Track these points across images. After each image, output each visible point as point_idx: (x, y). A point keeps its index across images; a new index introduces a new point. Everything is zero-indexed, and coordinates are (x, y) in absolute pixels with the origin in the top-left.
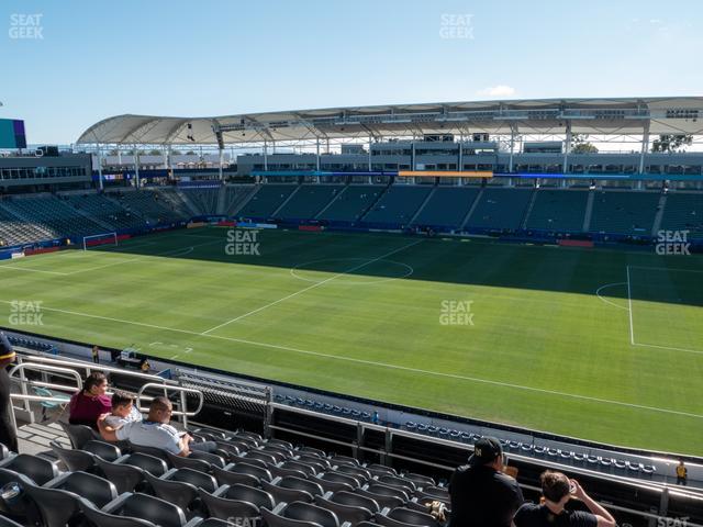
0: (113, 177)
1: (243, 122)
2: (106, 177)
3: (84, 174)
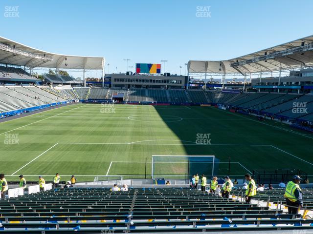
0: (194, 85)
1: (237, 61)
2: (191, 85)
3: (181, 83)
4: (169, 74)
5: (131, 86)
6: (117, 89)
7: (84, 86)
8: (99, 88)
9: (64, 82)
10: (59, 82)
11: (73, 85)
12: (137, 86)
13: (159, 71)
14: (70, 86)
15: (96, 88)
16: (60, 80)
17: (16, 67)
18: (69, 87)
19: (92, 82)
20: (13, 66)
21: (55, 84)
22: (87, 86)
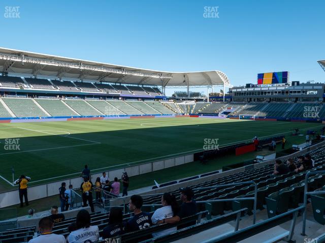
4: (298, 83)
5: (252, 100)
6: (237, 104)
7: (207, 101)
8: (219, 102)
9: (189, 97)
10: (184, 98)
11: (197, 100)
12: (259, 100)
13: (285, 80)
14: (194, 101)
15: (217, 102)
16: (187, 96)
17: (151, 87)
18: (193, 103)
19: (215, 97)
20: (149, 86)
21: (182, 100)
22: (210, 101)
